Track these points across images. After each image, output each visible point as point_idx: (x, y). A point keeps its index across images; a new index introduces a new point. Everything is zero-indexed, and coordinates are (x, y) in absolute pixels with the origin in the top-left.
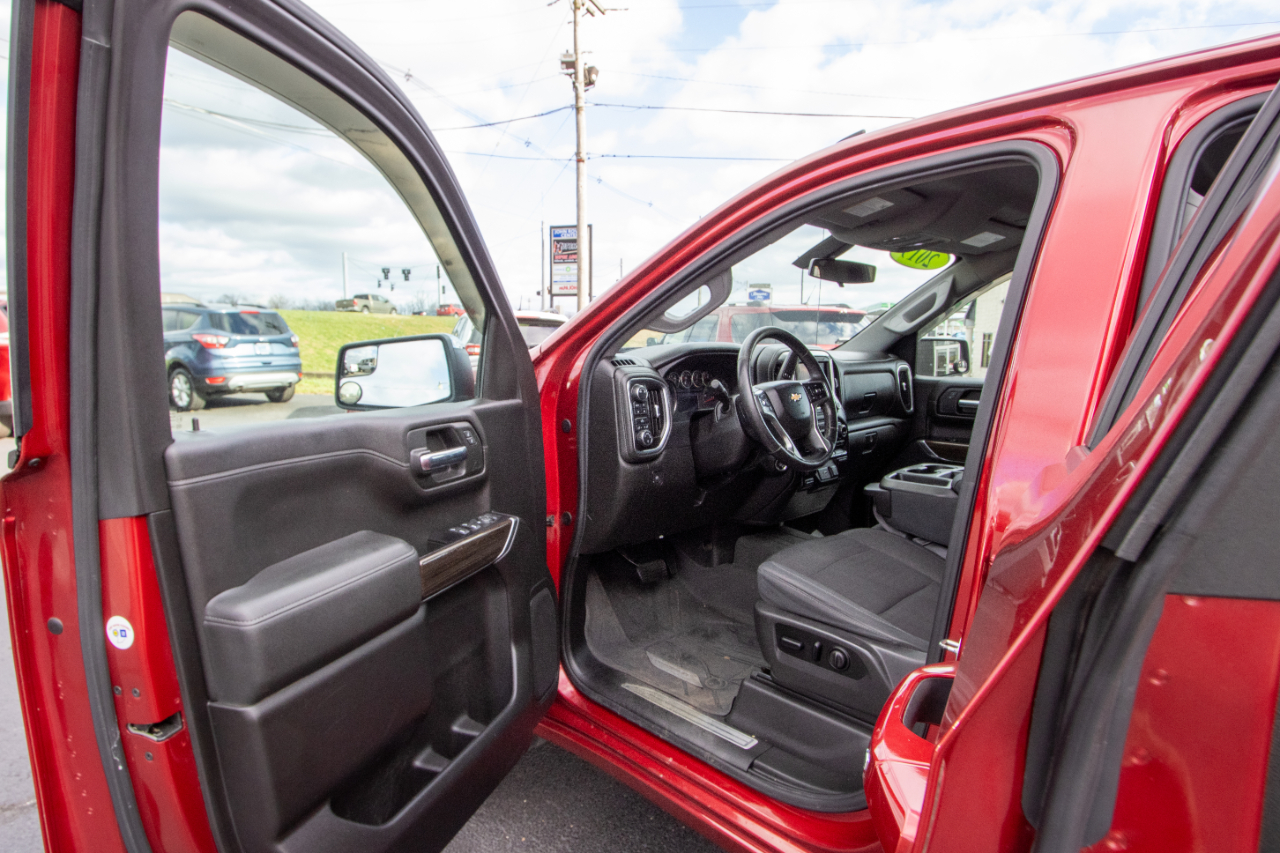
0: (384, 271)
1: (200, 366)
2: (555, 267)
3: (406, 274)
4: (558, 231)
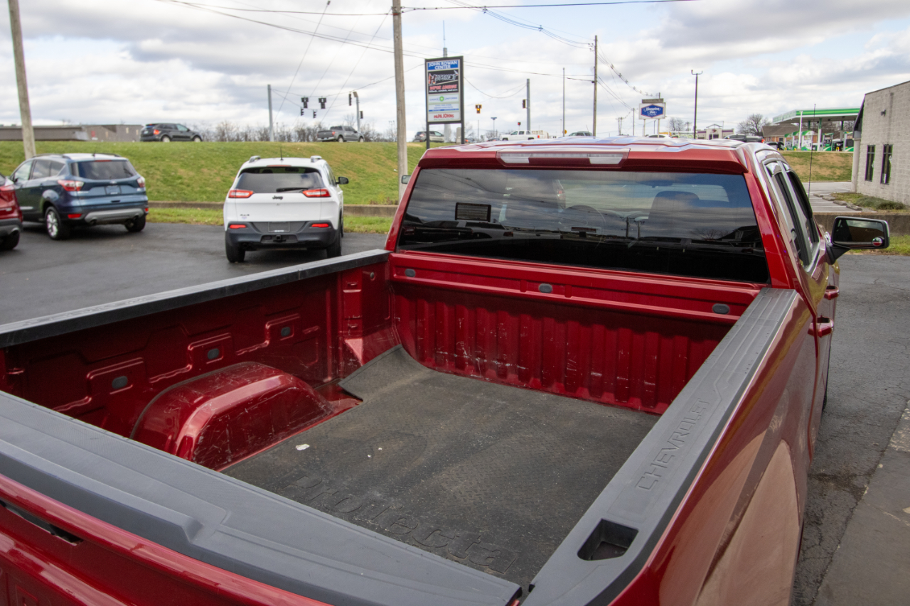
0: (303, 100)
1: (65, 205)
2: (430, 97)
3: (323, 102)
4: (431, 64)
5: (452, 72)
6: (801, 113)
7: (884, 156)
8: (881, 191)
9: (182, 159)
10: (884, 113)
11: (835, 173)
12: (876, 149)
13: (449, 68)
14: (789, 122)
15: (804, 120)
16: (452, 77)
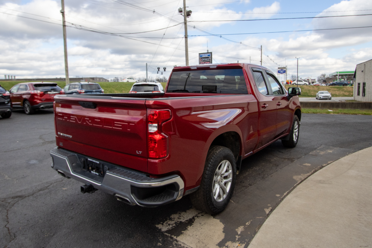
0: (158, 68)
3: (165, 69)
4: (201, 55)
5: (208, 58)
6: (338, 73)
7: (363, 86)
8: (362, 99)
9: (116, 87)
10: (362, 71)
11: (350, 94)
12: (361, 84)
13: (207, 56)
14: (335, 76)
15: (340, 75)
16: (208, 59)
